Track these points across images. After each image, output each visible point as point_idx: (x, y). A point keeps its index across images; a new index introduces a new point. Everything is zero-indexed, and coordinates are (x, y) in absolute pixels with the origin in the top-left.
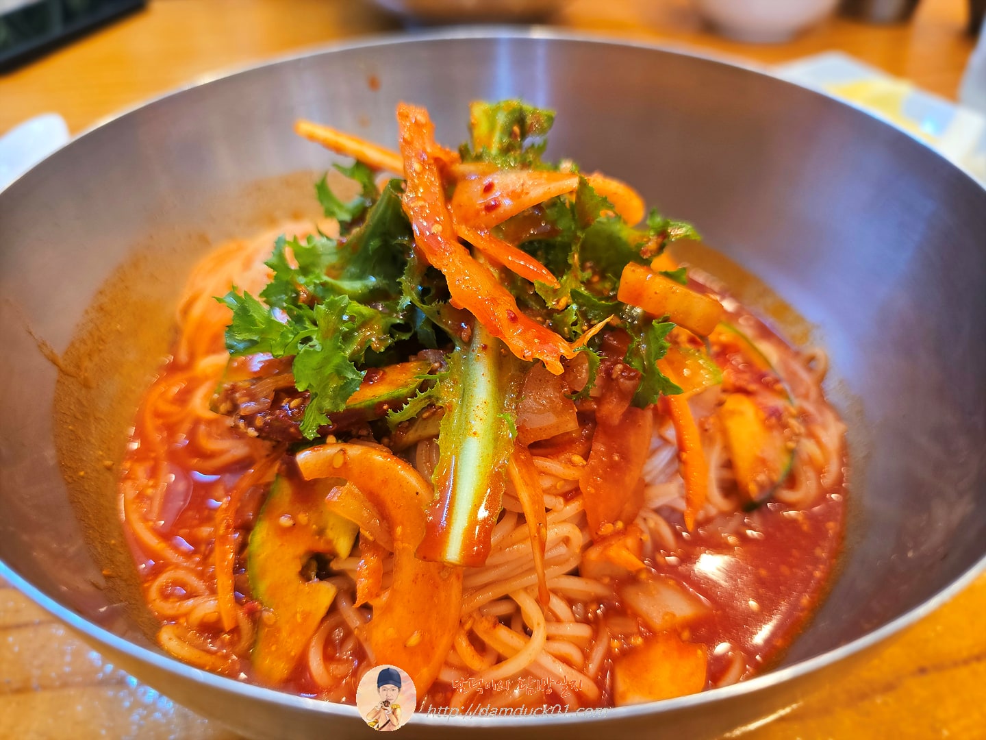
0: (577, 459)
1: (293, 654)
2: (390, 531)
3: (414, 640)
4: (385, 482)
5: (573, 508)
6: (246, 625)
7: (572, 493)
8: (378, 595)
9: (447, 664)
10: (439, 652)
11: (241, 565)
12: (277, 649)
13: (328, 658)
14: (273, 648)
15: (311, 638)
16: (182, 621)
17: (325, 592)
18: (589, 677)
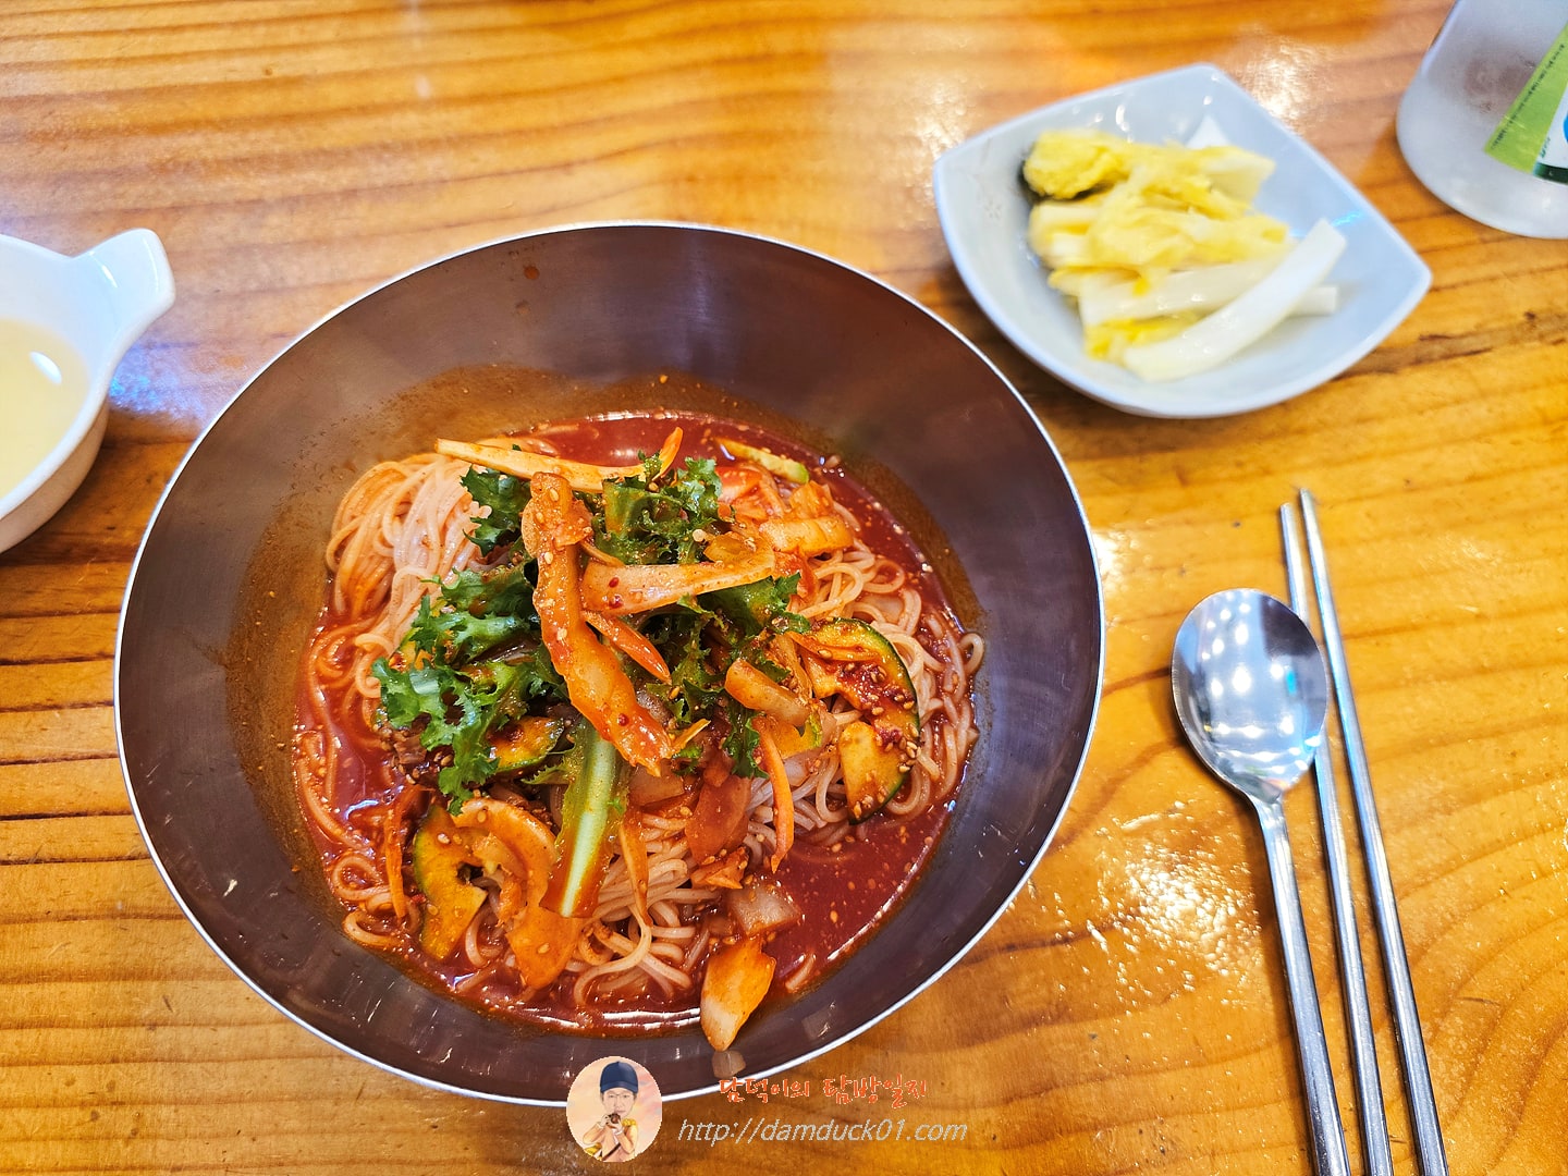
0: (685, 811)
1: (453, 940)
2: (525, 869)
3: (543, 950)
4: (519, 836)
5: (680, 848)
6: (414, 913)
7: (678, 837)
8: (516, 913)
9: (573, 959)
10: (566, 952)
11: (408, 858)
12: (440, 933)
13: (481, 943)
14: (437, 933)
15: (466, 930)
16: (362, 906)
17: (477, 896)
18: (685, 972)
